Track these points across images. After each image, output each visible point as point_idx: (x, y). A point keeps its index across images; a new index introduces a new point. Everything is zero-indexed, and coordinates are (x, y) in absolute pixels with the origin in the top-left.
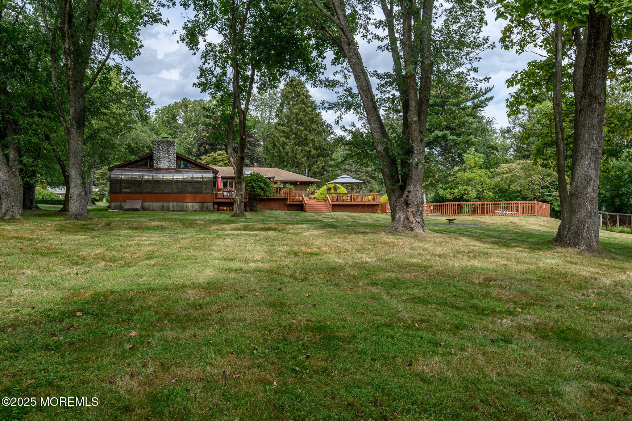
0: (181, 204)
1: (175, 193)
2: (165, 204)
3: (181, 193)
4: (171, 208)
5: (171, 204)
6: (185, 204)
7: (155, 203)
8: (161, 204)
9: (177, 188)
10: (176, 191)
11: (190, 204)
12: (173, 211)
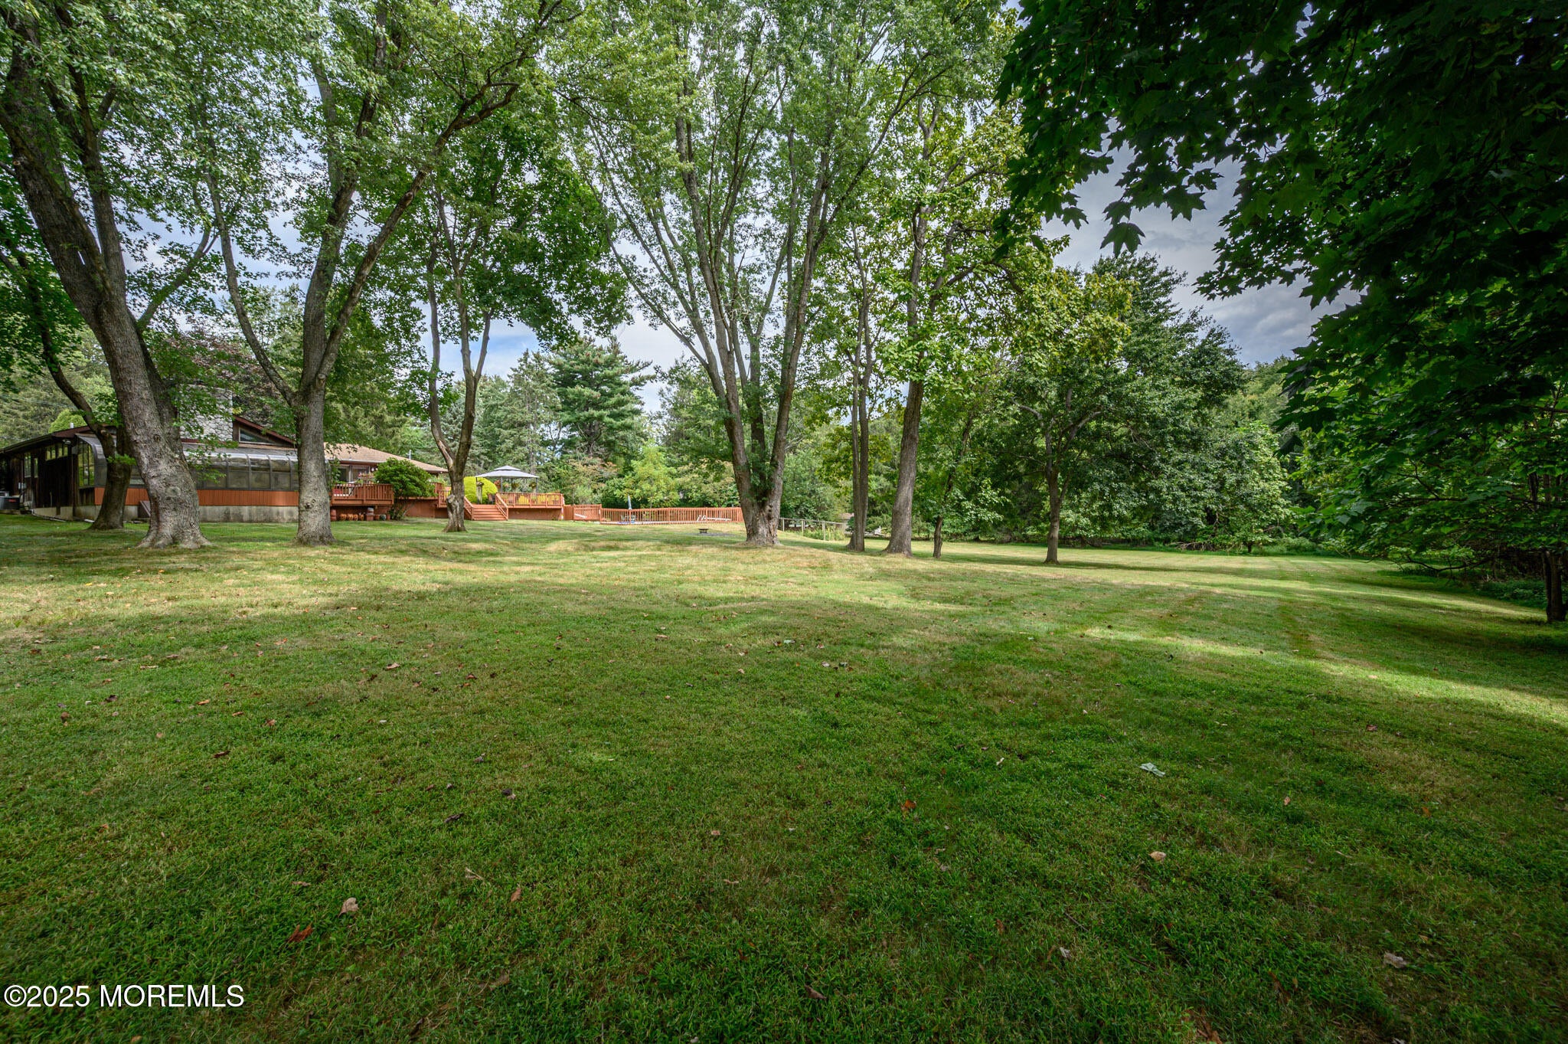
0: (267, 508)
1: (254, 489)
2: (232, 509)
3: (269, 489)
4: (246, 518)
5: (246, 508)
6: (274, 509)
7: (208, 508)
8: (222, 508)
9: (258, 480)
10: (257, 485)
11: (284, 510)
12: (250, 521)
